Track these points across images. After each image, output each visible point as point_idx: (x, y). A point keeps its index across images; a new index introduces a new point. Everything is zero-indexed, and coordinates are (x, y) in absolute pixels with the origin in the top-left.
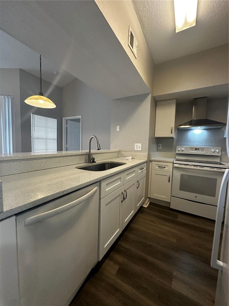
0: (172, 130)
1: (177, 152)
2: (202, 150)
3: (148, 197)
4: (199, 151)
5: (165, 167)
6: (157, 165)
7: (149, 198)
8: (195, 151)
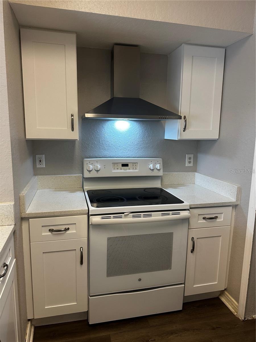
0: (72, 120)
1: (87, 175)
2: (133, 165)
3: (29, 318)
4: (129, 169)
5: (68, 229)
6: (43, 228)
7: (29, 320)
8: (121, 169)
